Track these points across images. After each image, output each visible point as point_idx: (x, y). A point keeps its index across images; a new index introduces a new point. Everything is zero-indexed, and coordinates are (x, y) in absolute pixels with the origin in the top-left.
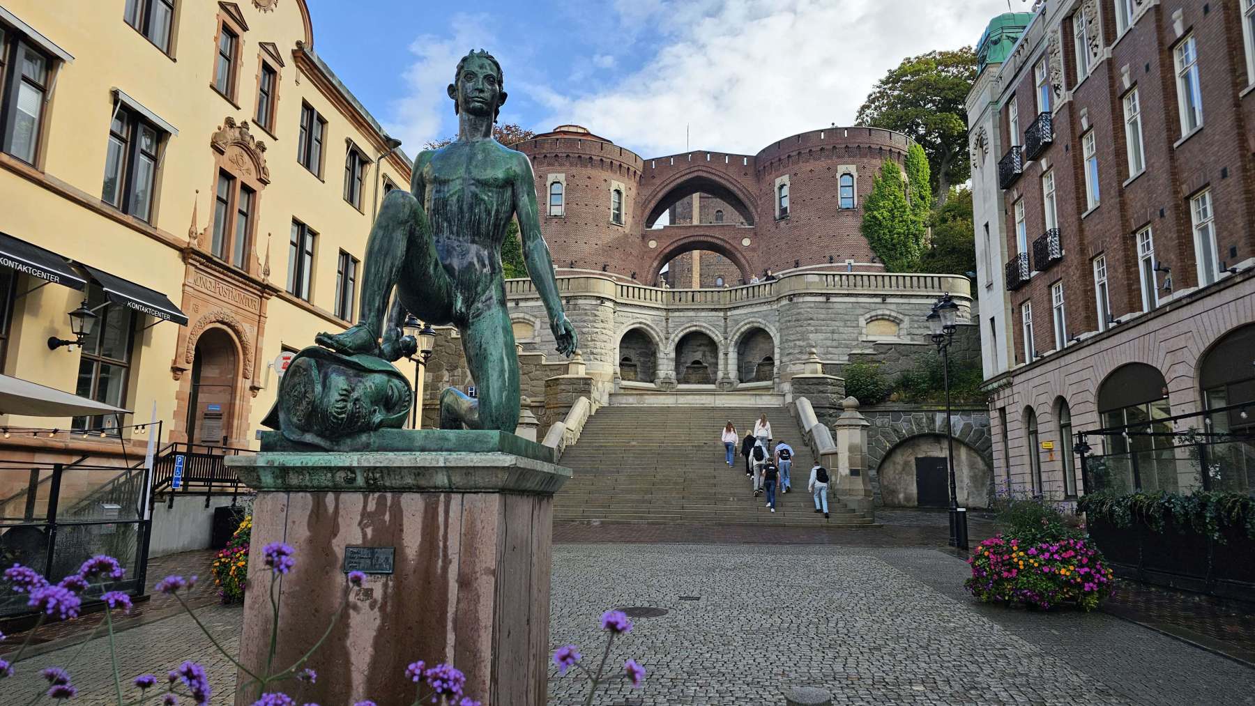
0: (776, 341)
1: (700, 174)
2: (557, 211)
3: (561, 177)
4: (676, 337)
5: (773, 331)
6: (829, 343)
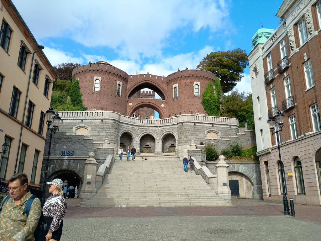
0: (177, 138)
1: (148, 81)
2: (97, 90)
4: (141, 136)
5: (175, 135)
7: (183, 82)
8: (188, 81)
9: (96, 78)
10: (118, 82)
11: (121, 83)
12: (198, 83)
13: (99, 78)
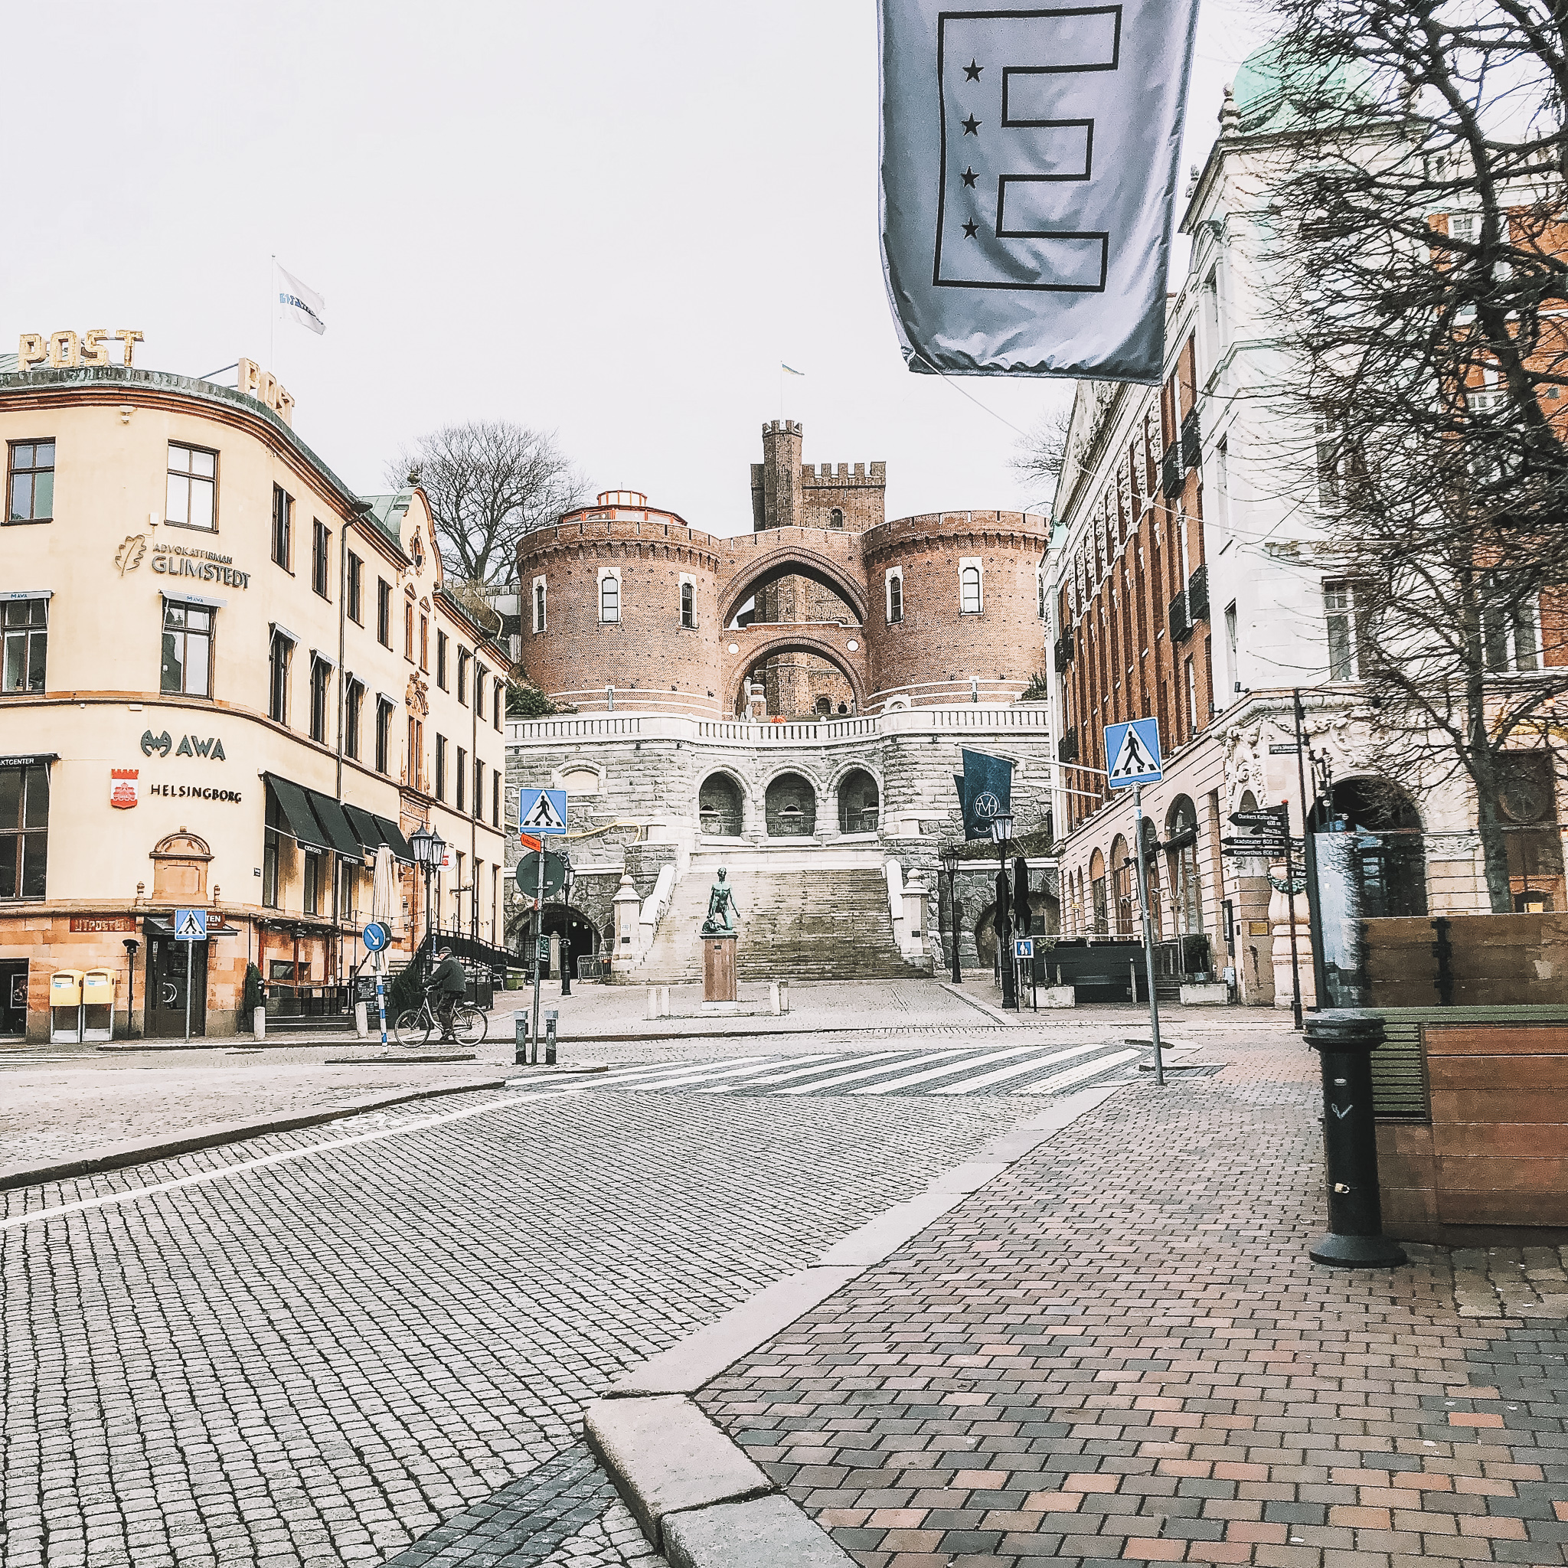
0: (881, 788)
1: (792, 557)
2: (610, 615)
3: (616, 572)
4: (765, 781)
5: (876, 775)
6: (938, 790)
7: (921, 559)
8: (938, 557)
9: (603, 572)
10: (685, 577)
11: (692, 579)
12: (977, 562)
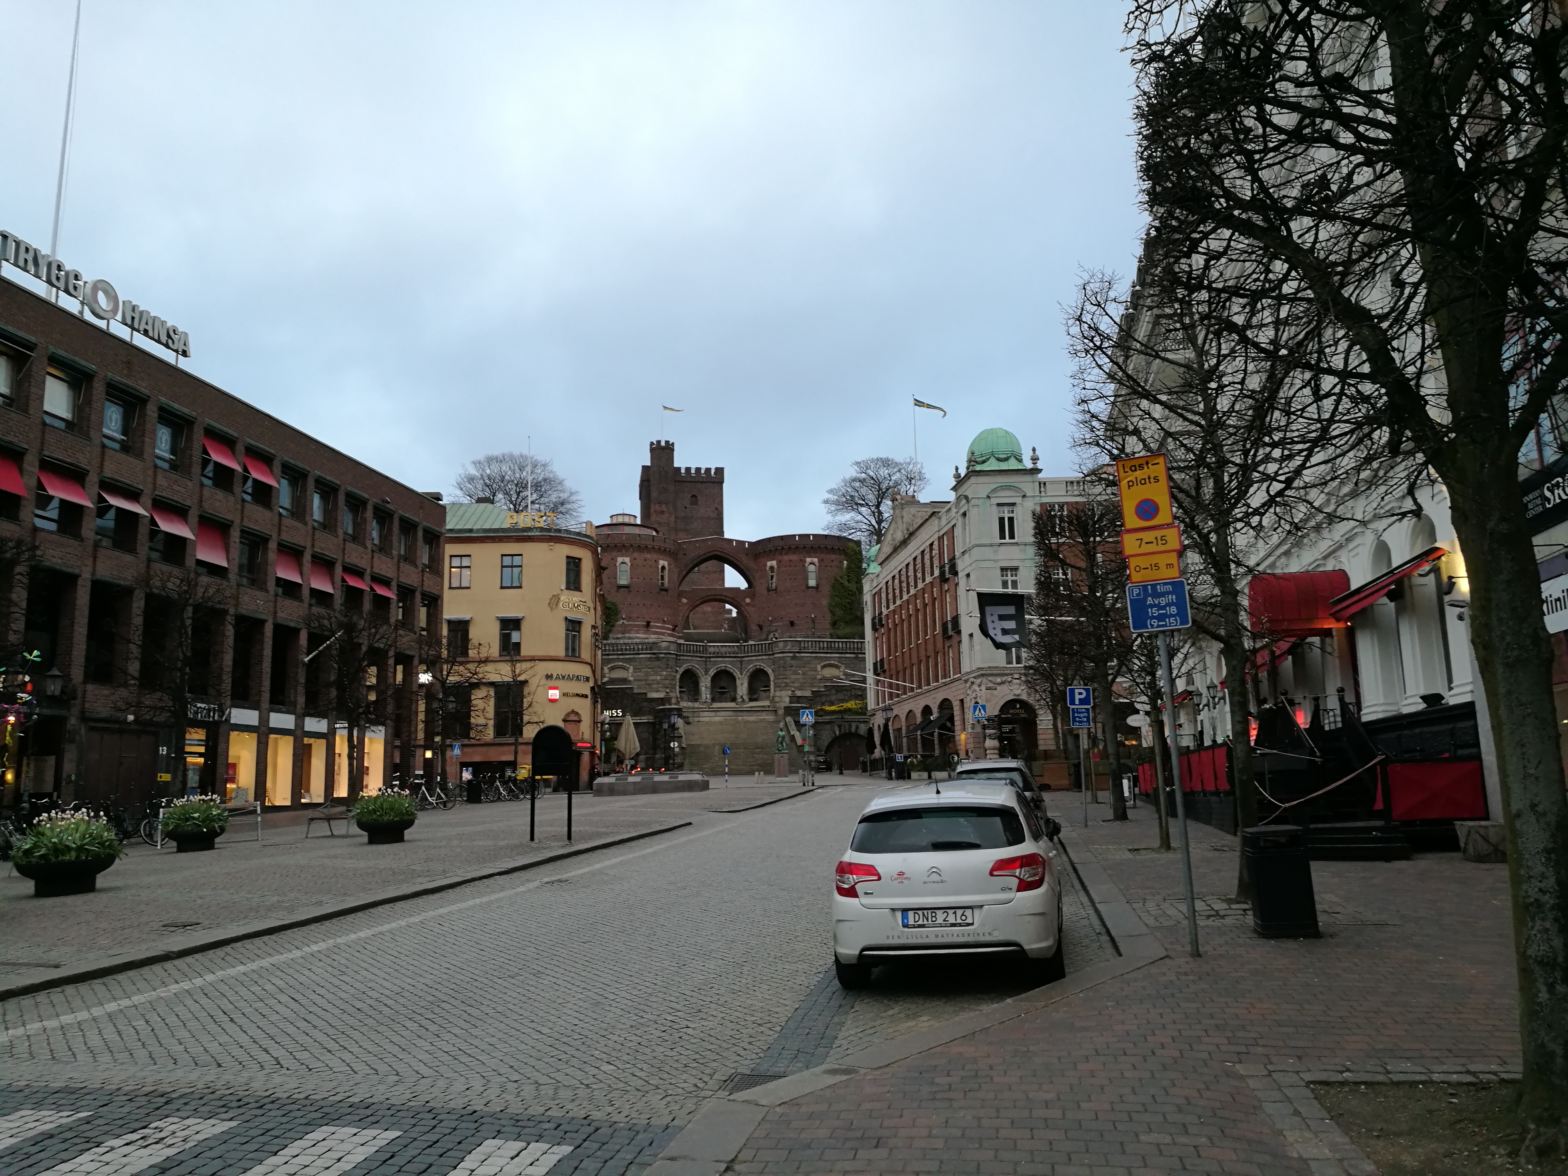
0: (772, 678)
1: (717, 553)
2: (623, 582)
4: (712, 672)
5: (770, 671)
7: (786, 558)
8: (794, 557)
9: (620, 560)
10: (662, 563)
11: (666, 564)
12: (815, 560)
13: (627, 560)
